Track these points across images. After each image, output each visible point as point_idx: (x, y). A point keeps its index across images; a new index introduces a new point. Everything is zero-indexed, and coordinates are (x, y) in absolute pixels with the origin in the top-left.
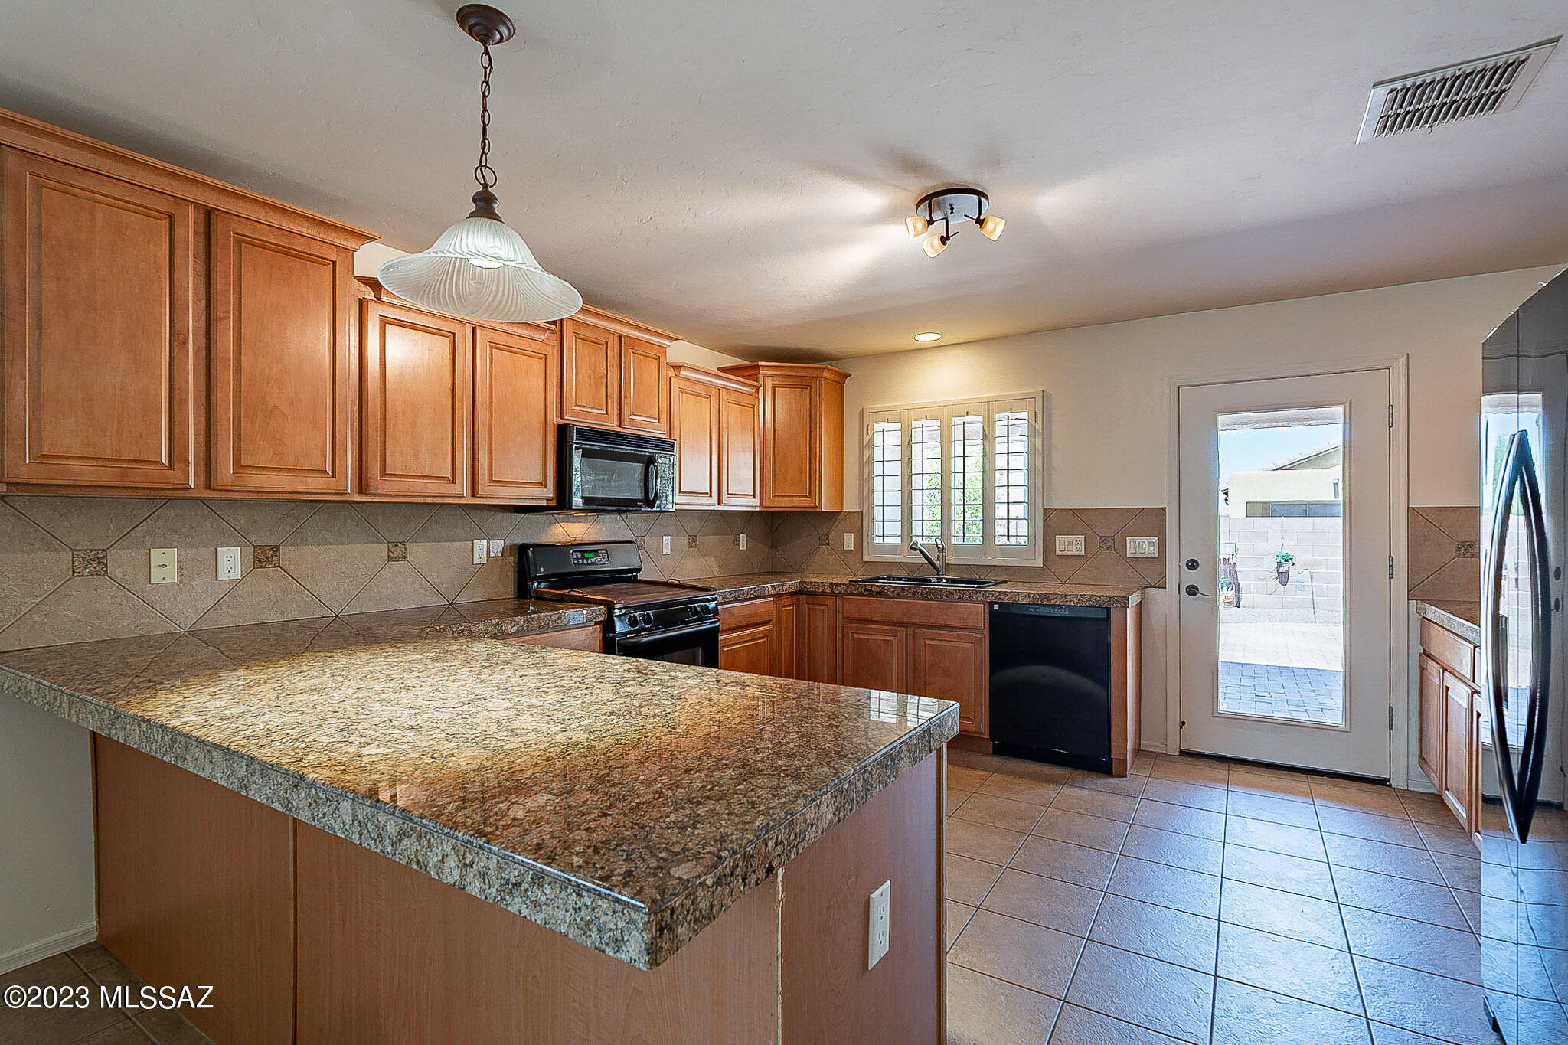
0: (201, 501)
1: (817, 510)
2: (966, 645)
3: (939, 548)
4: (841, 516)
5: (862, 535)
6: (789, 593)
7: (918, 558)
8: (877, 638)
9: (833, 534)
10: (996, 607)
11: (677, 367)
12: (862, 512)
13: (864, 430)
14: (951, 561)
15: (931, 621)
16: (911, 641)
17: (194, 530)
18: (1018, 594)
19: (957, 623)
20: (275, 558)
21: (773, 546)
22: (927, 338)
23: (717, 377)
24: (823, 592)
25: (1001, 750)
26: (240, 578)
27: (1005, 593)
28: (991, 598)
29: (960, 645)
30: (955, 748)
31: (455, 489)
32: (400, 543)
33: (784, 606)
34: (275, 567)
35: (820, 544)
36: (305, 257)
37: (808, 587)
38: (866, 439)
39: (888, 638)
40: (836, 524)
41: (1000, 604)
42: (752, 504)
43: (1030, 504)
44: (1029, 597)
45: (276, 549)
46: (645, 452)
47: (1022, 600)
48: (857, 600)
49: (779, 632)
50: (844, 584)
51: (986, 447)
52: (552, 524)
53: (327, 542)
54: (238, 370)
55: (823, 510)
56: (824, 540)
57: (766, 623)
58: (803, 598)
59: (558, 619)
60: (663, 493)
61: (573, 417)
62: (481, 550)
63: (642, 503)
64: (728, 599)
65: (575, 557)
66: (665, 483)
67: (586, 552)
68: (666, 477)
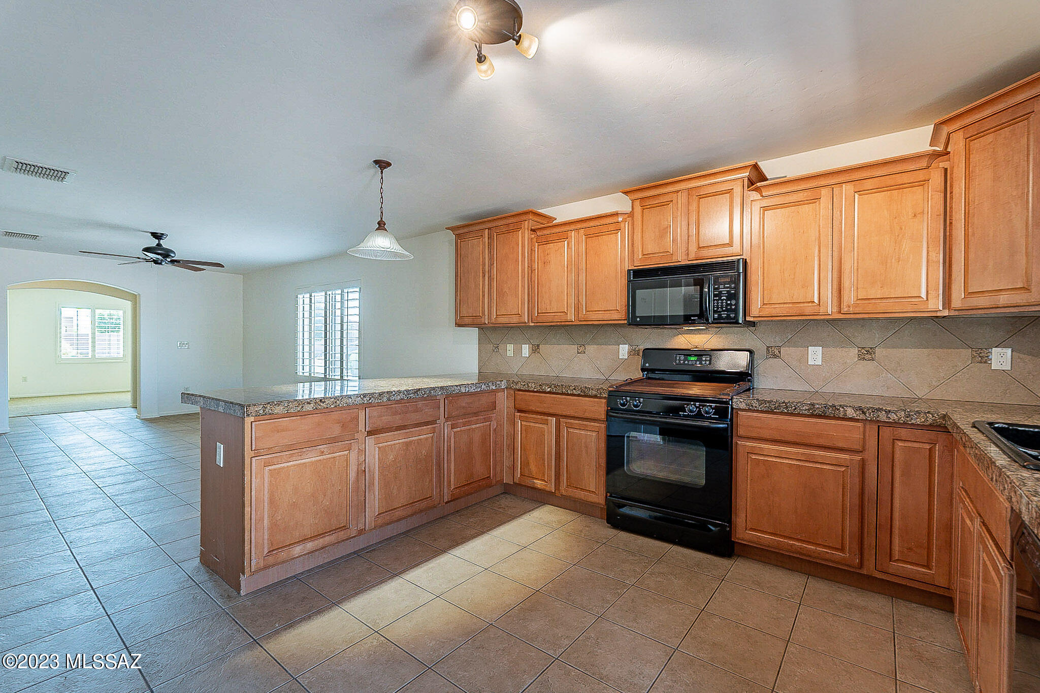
17: (517, 338)
20: (538, 349)
26: (526, 356)
31: (569, 317)
32: (581, 345)
34: (538, 353)
36: (513, 231)
45: (538, 346)
46: (701, 276)
53: (554, 344)
59: (574, 389)
60: (718, 308)
61: (639, 264)
62: (624, 350)
63: (696, 318)
64: (756, 407)
65: (678, 358)
66: (724, 299)
67: (690, 355)
68: (725, 294)
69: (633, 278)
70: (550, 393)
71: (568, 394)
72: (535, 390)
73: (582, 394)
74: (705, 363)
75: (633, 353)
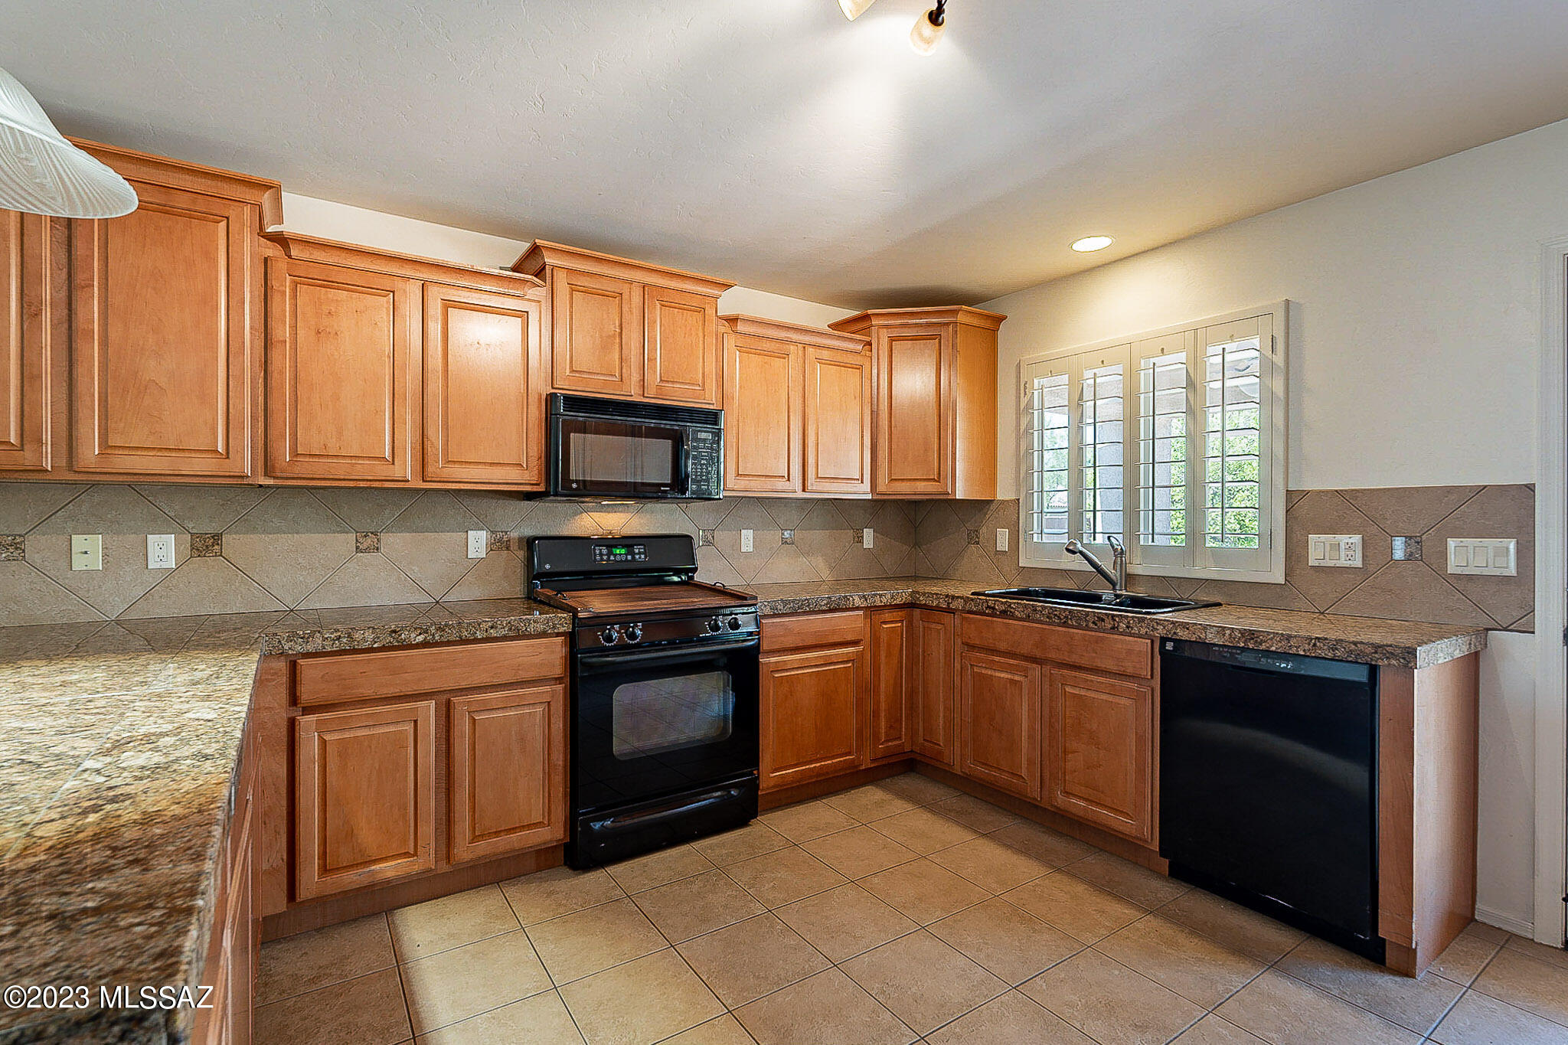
0: (129, 485)
1: (950, 497)
2: (1123, 701)
3: (1115, 550)
4: (993, 507)
5: (1018, 531)
6: (891, 605)
7: (1078, 564)
8: (1003, 675)
9: (983, 530)
10: (1169, 646)
11: (733, 320)
12: (1018, 500)
13: (1021, 388)
14: (1137, 568)
15: (1074, 659)
16: (1046, 686)
17: (120, 516)
18: (1205, 628)
19: (1113, 668)
20: (216, 547)
21: (916, 544)
22: (1091, 245)
23: (830, 336)
24: (937, 606)
25: (1181, 872)
26: (174, 566)
27: (1185, 626)
28: (1161, 631)
29: (1116, 700)
30: (1111, 853)
31: (397, 472)
32: (372, 533)
33: (885, 623)
34: (216, 556)
35: (969, 543)
36: (190, 214)
37: (921, 598)
38: (1024, 402)
39: (1017, 678)
40: (987, 517)
41: (1178, 642)
42: (862, 491)
43: (1265, 483)
44: (1224, 635)
45: (217, 538)
46: (675, 425)
47: (1211, 637)
48: (980, 620)
49: (875, 656)
50: (962, 598)
51: (1191, 399)
52: (576, 514)
53: (279, 531)
54: (104, 343)
55: (957, 498)
56: (973, 538)
57: (855, 643)
58: (917, 612)
59: (492, 628)
60: (701, 476)
61: (569, 385)
62: (478, 542)
63: (668, 489)
64: (780, 610)
65: (598, 552)
66: (704, 464)
67: (616, 546)
68: (705, 456)
69: (564, 410)
70: (425, 644)
71: (476, 641)
72: (375, 646)
73: (511, 634)
74: (640, 558)
75: (498, 545)
